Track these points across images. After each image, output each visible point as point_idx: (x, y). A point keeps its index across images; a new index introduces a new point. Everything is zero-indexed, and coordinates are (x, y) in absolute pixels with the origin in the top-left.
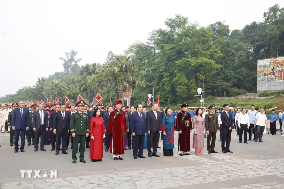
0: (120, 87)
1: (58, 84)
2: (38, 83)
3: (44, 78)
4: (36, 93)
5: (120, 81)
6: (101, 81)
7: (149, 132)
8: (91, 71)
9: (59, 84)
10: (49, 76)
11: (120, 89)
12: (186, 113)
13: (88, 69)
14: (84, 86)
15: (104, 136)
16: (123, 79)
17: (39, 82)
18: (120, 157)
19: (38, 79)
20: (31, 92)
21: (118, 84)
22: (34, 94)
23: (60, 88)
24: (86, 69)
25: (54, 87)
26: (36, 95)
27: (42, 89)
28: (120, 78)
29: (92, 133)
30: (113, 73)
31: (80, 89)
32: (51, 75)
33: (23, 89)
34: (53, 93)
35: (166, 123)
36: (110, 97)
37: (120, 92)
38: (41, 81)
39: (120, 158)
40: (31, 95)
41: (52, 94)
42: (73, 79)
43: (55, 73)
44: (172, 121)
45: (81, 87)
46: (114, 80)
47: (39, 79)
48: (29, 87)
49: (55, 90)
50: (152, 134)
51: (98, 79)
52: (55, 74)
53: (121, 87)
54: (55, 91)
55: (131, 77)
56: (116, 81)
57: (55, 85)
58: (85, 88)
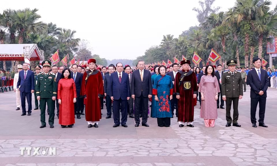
0: (245, 41)
1: (183, 41)
2: (163, 42)
3: (170, 35)
4: (161, 53)
5: (245, 33)
6: (226, 35)
7: (133, 96)
8: (217, 22)
9: (185, 41)
10: (183, 32)
11: (246, 43)
12: (186, 72)
13: (213, 20)
14: (209, 42)
15: (75, 100)
16: (249, 30)
17: (164, 40)
18: (95, 124)
19: (163, 37)
20: (155, 52)
21: (243, 36)
22: (159, 54)
23: (185, 46)
24: (211, 20)
25: (179, 45)
26: (161, 56)
27: (168, 48)
28: (245, 28)
29: (59, 96)
30: (236, 23)
31: (205, 46)
32: (185, 31)
33: (150, 49)
34: (177, 52)
35: (158, 86)
36: (237, 54)
37: (246, 47)
38: (166, 39)
39: (95, 126)
40: (155, 56)
41: (177, 54)
42: (198, 34)
43: (190, 27)
44: (166, 82)
45: (206, 43)
46: (238, 32)
47: (165, 37)
48: (156, 47)
49: (179, 48)
50: (137, 99)
51: (219, 32)
52: (190, 29)
53: (247, 40)
54: (180, 50)
55: (260, 26)
56: (239, 33)
57: (180, 43)
58: (210, 45)
